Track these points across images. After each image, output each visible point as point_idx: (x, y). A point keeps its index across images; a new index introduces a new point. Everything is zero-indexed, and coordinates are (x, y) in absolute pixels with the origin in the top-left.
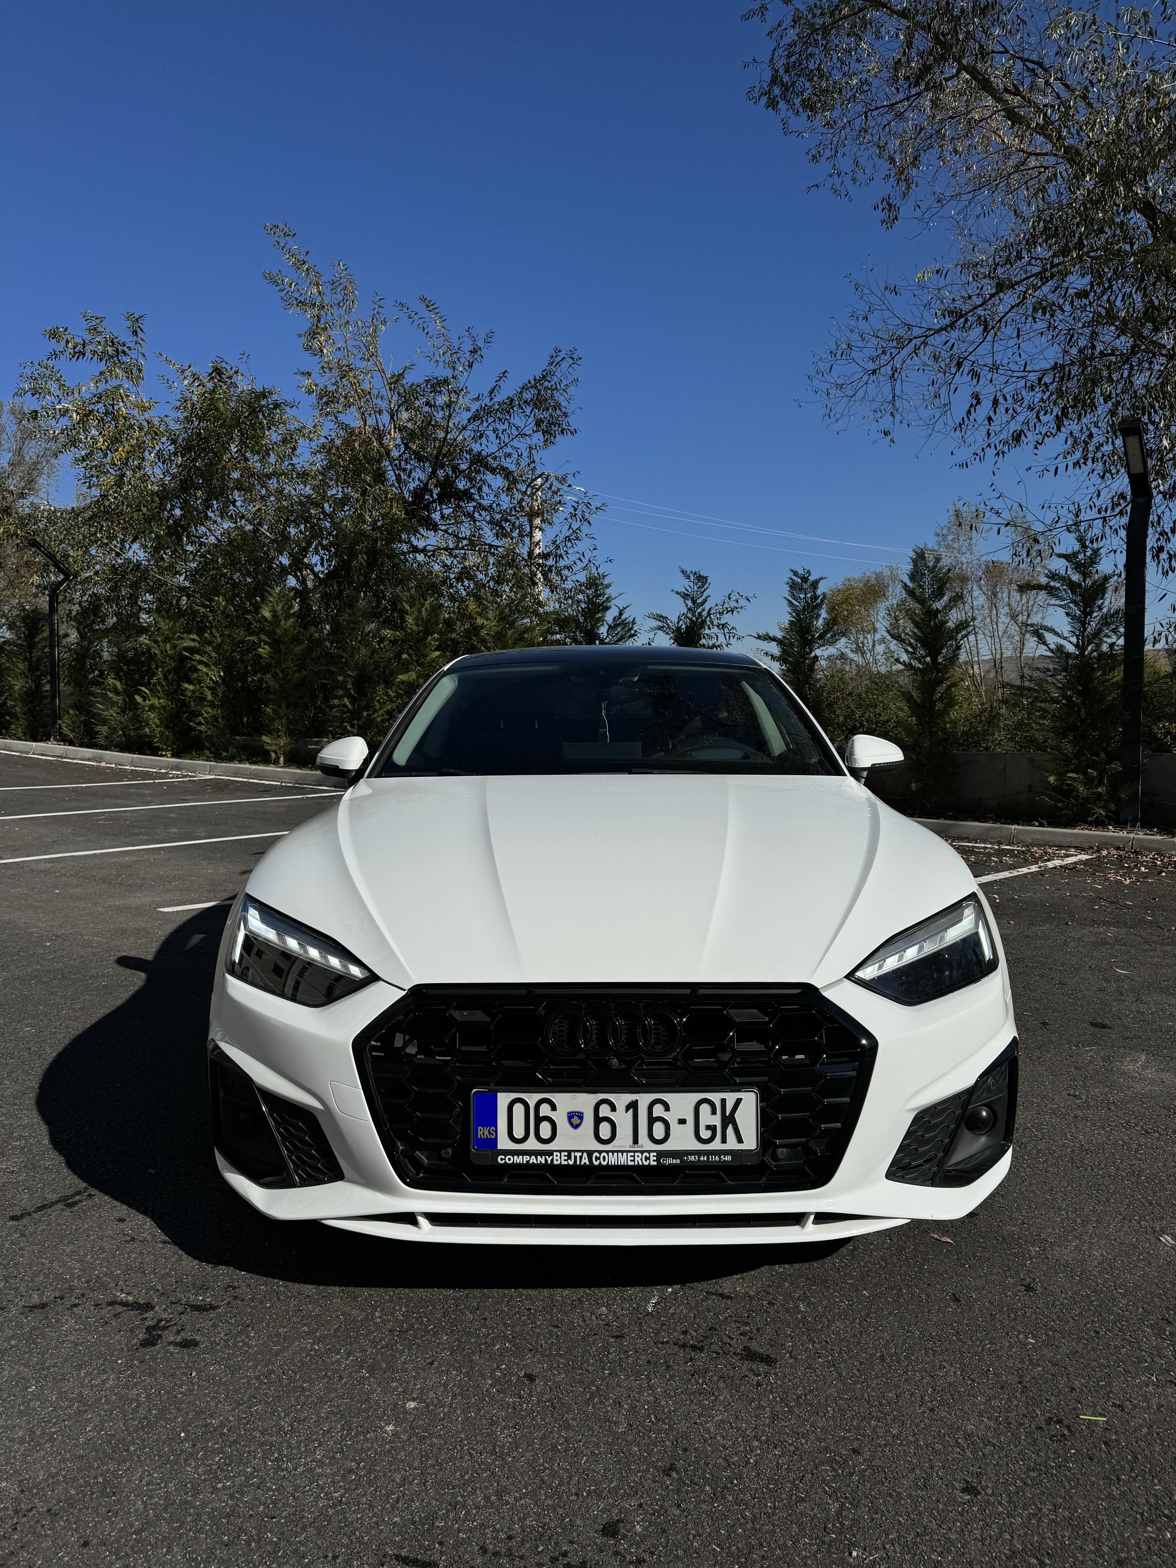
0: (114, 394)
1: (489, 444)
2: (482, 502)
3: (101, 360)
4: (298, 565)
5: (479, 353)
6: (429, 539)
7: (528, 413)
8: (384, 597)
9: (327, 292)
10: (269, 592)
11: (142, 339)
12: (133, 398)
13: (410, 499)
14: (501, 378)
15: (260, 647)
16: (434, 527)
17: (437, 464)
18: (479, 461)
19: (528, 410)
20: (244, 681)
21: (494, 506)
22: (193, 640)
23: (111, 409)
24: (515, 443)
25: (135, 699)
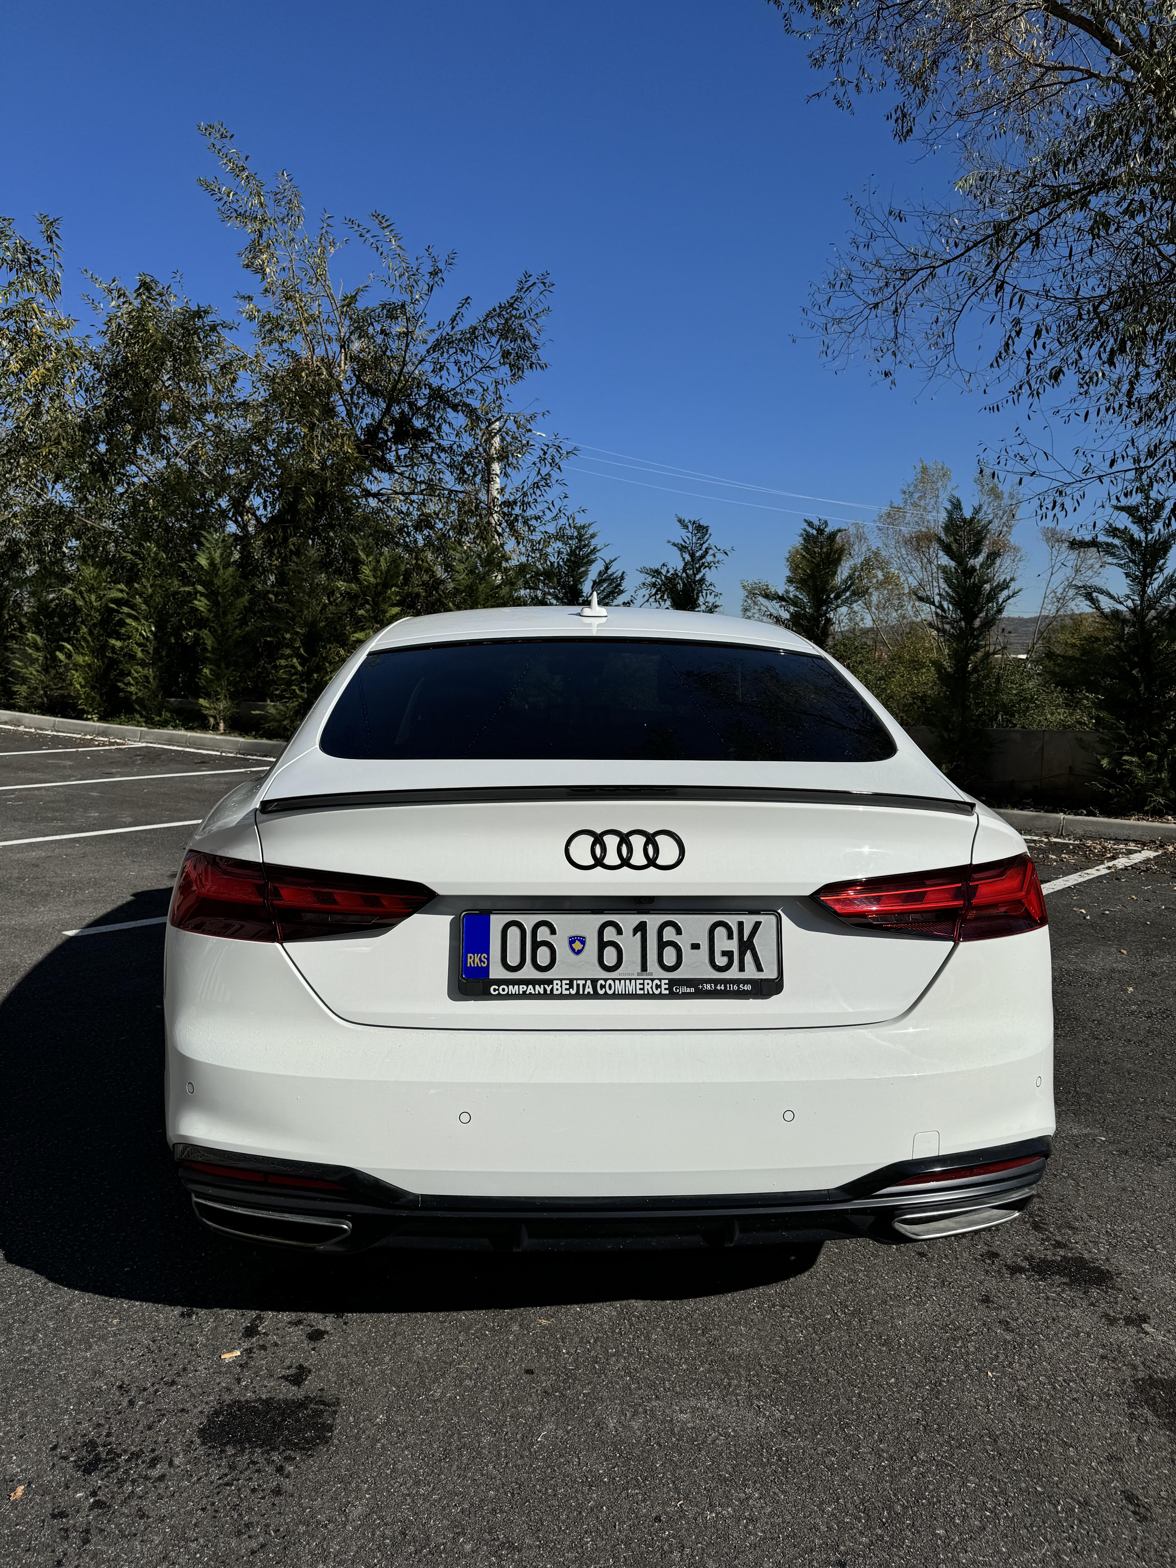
0: (25, 311)
1: (450, 378)
2: (441, 442)
3: (11, 270)
4: (238, 506)
5: (440, 275)
6: (382, 482)
7: (493, 343)
8: (333, 545)
9: (270, 203)
10: (205, 537)
11: (58, 247)
12: (49, 315)
13: (363, 437)
14: (463, 305)
15: (196, 599)
16: (389, 469)
17: (392, 400)
18: (438, 396)
19: (494, 340)
20: (178, 636)
21: (455, 447)
22: (121, 591)
23: (23, 327)
24: (479, 377)
25: (56, 657)
